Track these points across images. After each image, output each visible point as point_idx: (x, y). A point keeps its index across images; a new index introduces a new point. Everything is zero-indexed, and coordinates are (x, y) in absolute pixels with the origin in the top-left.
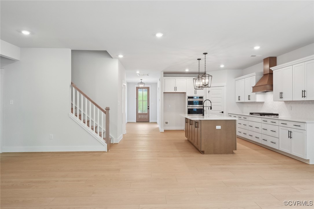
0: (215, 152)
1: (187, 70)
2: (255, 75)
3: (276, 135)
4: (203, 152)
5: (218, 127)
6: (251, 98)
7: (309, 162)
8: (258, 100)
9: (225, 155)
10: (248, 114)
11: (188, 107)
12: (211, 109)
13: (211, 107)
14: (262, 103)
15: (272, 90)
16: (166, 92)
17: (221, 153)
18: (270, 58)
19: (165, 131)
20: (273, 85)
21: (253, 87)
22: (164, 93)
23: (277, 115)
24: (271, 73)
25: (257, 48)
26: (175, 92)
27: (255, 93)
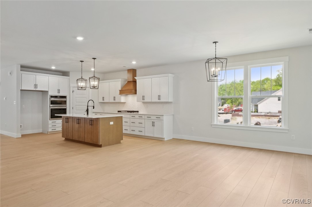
0: (109, 145)
1: (53, 68)
2: (121, 80)
3: (143, 125)
4: (100, 146)
5: (112, 123)
6: (116, 99)
7: (164, 139)
8: (122, 101)
9: (116, 145)
10: (117, 112)
11: (51, 107)
12: (94, 108)
13: (94, 107)
14: (124, 103)
15: (136, 93)
16: (22, 89)
17: (113, 144)
18: (133, 69)
19: (23, 136)
20: (136, 90)
21: (120, 90)
22: (21, 90)
23: (138, 112)
24: (135, 82)
25: (134, 63)
26: (35, 89)
27: (120, 95)
